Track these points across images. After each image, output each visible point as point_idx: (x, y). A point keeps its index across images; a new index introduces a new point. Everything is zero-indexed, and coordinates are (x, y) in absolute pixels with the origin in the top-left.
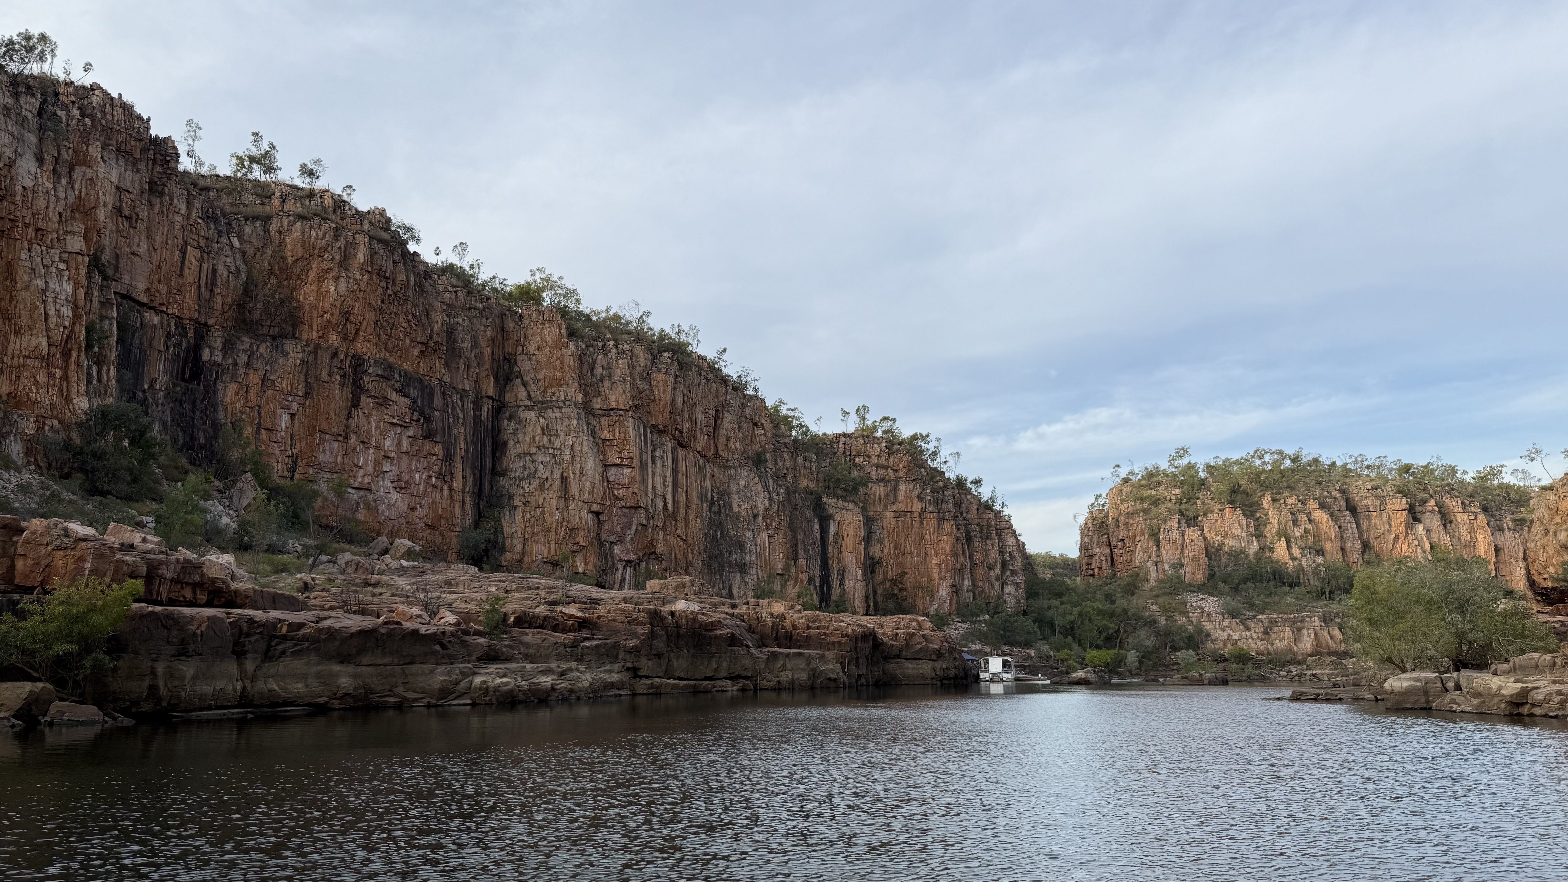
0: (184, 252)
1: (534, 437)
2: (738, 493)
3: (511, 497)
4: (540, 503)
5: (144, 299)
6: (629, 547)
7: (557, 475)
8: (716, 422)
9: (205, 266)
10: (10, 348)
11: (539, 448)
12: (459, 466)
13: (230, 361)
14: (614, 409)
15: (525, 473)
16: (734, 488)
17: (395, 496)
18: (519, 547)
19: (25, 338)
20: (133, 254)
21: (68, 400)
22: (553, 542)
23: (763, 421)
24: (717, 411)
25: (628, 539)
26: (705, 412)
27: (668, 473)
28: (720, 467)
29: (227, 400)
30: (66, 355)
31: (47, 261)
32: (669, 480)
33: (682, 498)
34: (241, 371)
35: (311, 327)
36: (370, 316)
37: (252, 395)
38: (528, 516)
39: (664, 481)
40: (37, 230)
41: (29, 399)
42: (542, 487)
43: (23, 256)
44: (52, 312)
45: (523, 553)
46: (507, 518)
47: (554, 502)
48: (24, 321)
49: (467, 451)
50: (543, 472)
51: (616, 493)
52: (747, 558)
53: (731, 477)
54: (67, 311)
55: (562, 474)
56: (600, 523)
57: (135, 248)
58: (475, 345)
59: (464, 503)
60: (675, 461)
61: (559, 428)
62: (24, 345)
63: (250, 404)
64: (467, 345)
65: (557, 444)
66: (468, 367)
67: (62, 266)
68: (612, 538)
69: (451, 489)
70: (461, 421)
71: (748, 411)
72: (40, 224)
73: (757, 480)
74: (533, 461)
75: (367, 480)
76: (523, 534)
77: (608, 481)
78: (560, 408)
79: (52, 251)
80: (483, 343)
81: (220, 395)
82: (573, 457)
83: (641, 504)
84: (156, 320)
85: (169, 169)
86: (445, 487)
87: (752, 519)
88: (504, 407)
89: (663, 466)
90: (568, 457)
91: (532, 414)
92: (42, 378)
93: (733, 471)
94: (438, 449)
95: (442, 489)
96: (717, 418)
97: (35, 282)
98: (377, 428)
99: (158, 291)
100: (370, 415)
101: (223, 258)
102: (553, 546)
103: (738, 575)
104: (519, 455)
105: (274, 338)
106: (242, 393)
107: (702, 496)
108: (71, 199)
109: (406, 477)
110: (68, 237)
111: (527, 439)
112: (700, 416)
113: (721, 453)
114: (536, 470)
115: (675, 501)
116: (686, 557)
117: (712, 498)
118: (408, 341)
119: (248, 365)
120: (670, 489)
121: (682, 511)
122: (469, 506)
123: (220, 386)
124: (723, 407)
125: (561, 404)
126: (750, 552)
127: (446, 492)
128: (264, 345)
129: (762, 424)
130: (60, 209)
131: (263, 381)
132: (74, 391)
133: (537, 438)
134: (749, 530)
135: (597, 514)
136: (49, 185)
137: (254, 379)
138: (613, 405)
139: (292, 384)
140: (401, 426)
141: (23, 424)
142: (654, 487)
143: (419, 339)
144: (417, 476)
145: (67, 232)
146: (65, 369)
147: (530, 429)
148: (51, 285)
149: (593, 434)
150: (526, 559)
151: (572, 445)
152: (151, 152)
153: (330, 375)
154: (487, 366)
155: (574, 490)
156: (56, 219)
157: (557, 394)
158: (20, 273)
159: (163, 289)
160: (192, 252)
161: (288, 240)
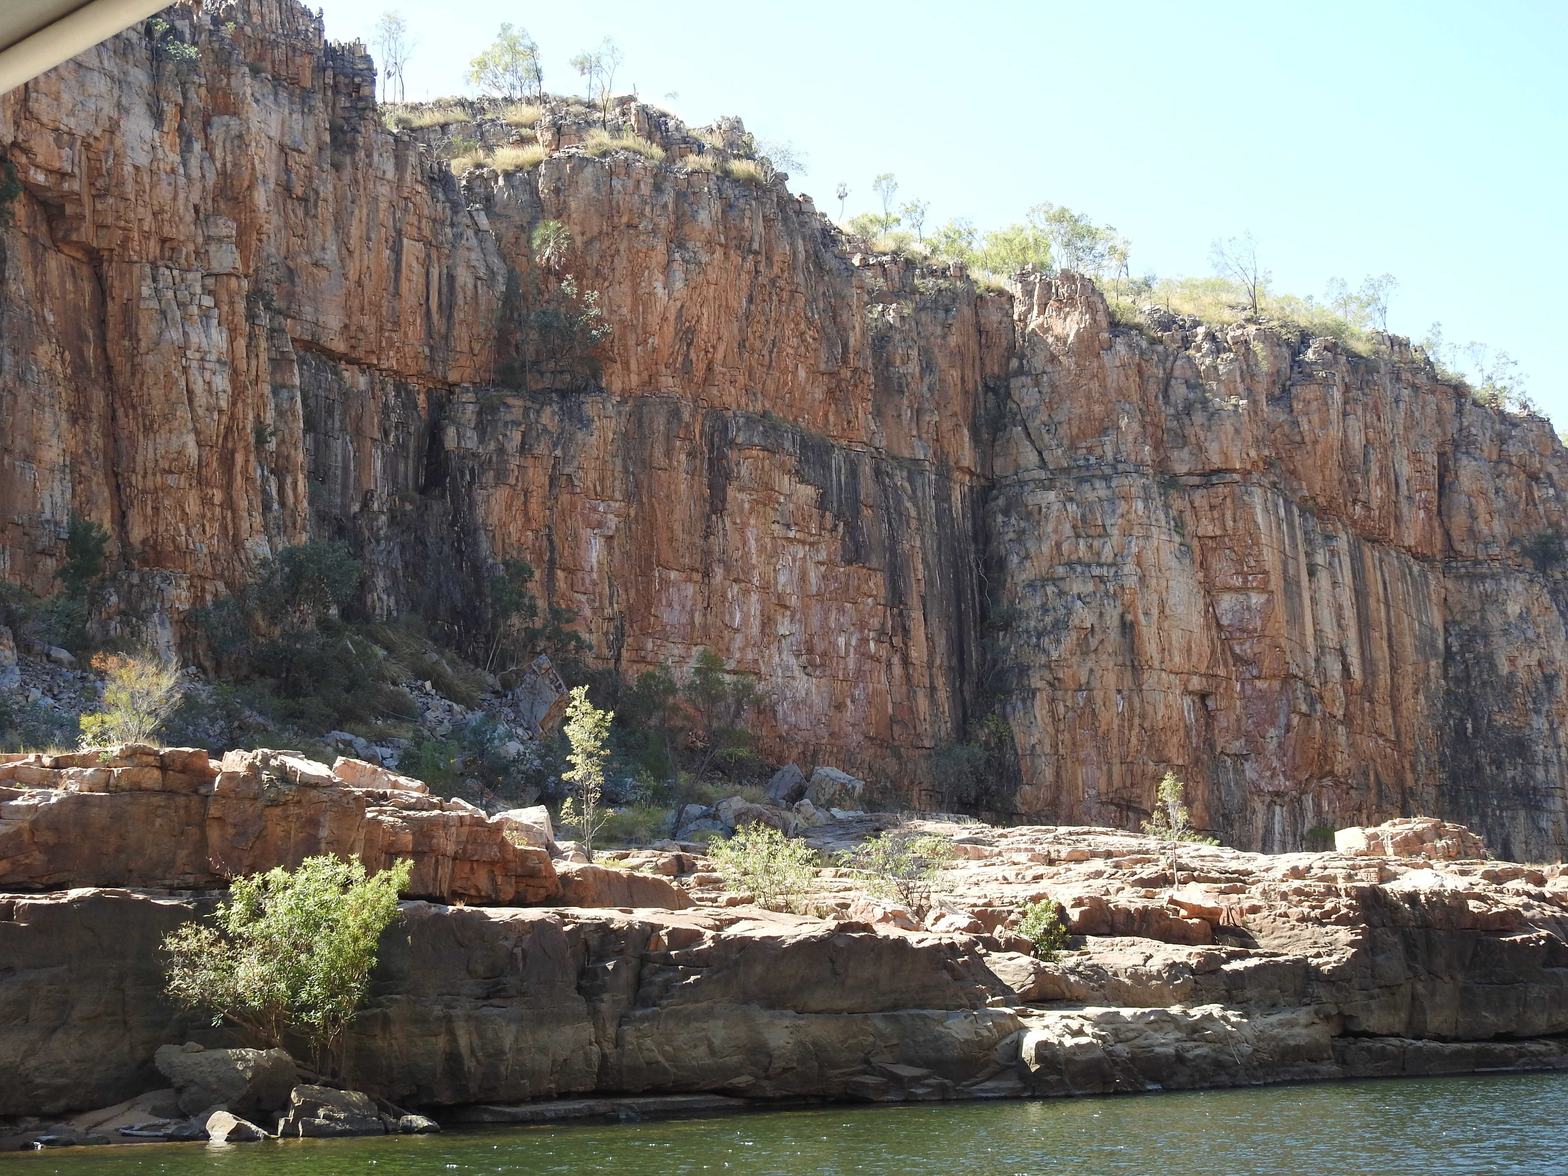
0: (397, 251)
1: (1058, 545)
2: (1505, 632)
3: (1023, 670)
4: (1083, 680)
5: (340, 346)
6: (1276, 763)
7: (1112, 618)
8: (1441, 478)
9: (435, 272)
10: (139, 459)
11: (1070, 565)
12: (917, 615)
13: (492, 446)
14: (1219, 471)
15: (1048, 619)
16: (1495, 621)
17: (802, 684)
18: (1048, 774)
19: (162, 438)
20: (316, 264)
21: (237, 543)
22: (1116, 761)
23: (1551, 469)
24: (1441, 455)
25: (1272, 746)
26: (1415, 457)
27: (1346, 597)
28: (1459, 578)
29: (493, 520)
30: (227, 462)
31: (183, 295)
32: (1350, 614)
33: (1381, 652)
34: (514, 462)
35: (626, 366)
36: (730, 331)
37: (534, 505)
38: (1061, 709)
39: (1340, 617)
40: (163, 241)
41: (177, 548)
42: (1084, 649)
43: (146, 291)
44: (199, 387)
45: (1057, 784)
46: (1020, 714)
47: (1111, 679)
48: (157, 409)
49: (930, 583)
50: (1084, 616)
51: (1237, 649)
52: (1540, 774)
53: (1486, 599)
54: (221, 382)
55: (1122, 616)
56: (1209, 716)
57: (318, 254)
58: (927, 367)
59: (933, 689)
60: (1358, 573)
61: (1108, 522)
62: (161, 450)
63: (534, 525)
64: (913, 368)
65: (1107, 554)
66: (918, 413)
67: (208, 301)
68: (1237, 746)
69: (906, 662)
70: (914, 524)
71: (1514, 449)
72: (168, 231)
73: (1546, 598)
74: (1061, 593)
75: (750, 655)
76: (1055, 746)
77: (1219, 626)
78: (1107, 478)
79: (190, 276)
80: (941, 360)
81: (480, 511)
82: (1142, 579)
83: (1294, 670)
84: (362, 381)
85: (360, 99)
86: (896, 660)
87: (1541, 686)
88: (993, 486)
89: (1335, 584)
90: (1132, 582)
91: (1052, 495)
92: (193, 506)
93: (1489, 585)
94: (877, 584)
95: (889, 665)
96: (1443, 470)
97: (167, 335)
98: (762, 549)
99: (361, 329)
100: (745, 525)
101: (462, 253)
102: (1117, 769)
103: (1522, 815)
104: (1031, 585)
105: (563, 395)
106: (518, 503)
107: (1425, 646)
108: (211, 178)
109: (820, 645)
110: (213, 248)
111: (1045, 549)
112: (1406, 469)
113: (1458, 546)
114: (1069, 612)
115: (1367, 662)
116: (1401, 782)
117: (1448, 647)
118: (802, 373)
119: (524, 449)
120: (1352, 634)
121: (1384, 679)
122: (942, 695)
123: (480, 495)
124: (1456, 446)
125: (1108, 471)
126: (1547, 761)
127: (897, 670)
128: (548, 410)
129: (1549, 476)
130: (195, 198)
131: (552, 480)
132: (245, 525)
133: (1065, 547)
134: (1538, 712)
135: (1203, 696)
136: (174, 158)
137: (538, 477)
138: (1216, 461)
139: (602, 480)
140: (803, 542)
141: (172, 592)
142: (1318, 633)
143: (822, 367)
144: (841, 641)
145: (208, 239)
146: (228, 488)
147: (1050, 528)
148: (194, 339)
149: (1179, 526)
150: (1064, 798)
151: (1139, 556)
152: (329, 73)
153: (668, 453)
154: (956, 406)
155: (1151, 648)
156: (190, 216)
157: (1098, 451)
158: (144, 320)
159: (369, 322)
160: (411, 249)
161: (573, 205)
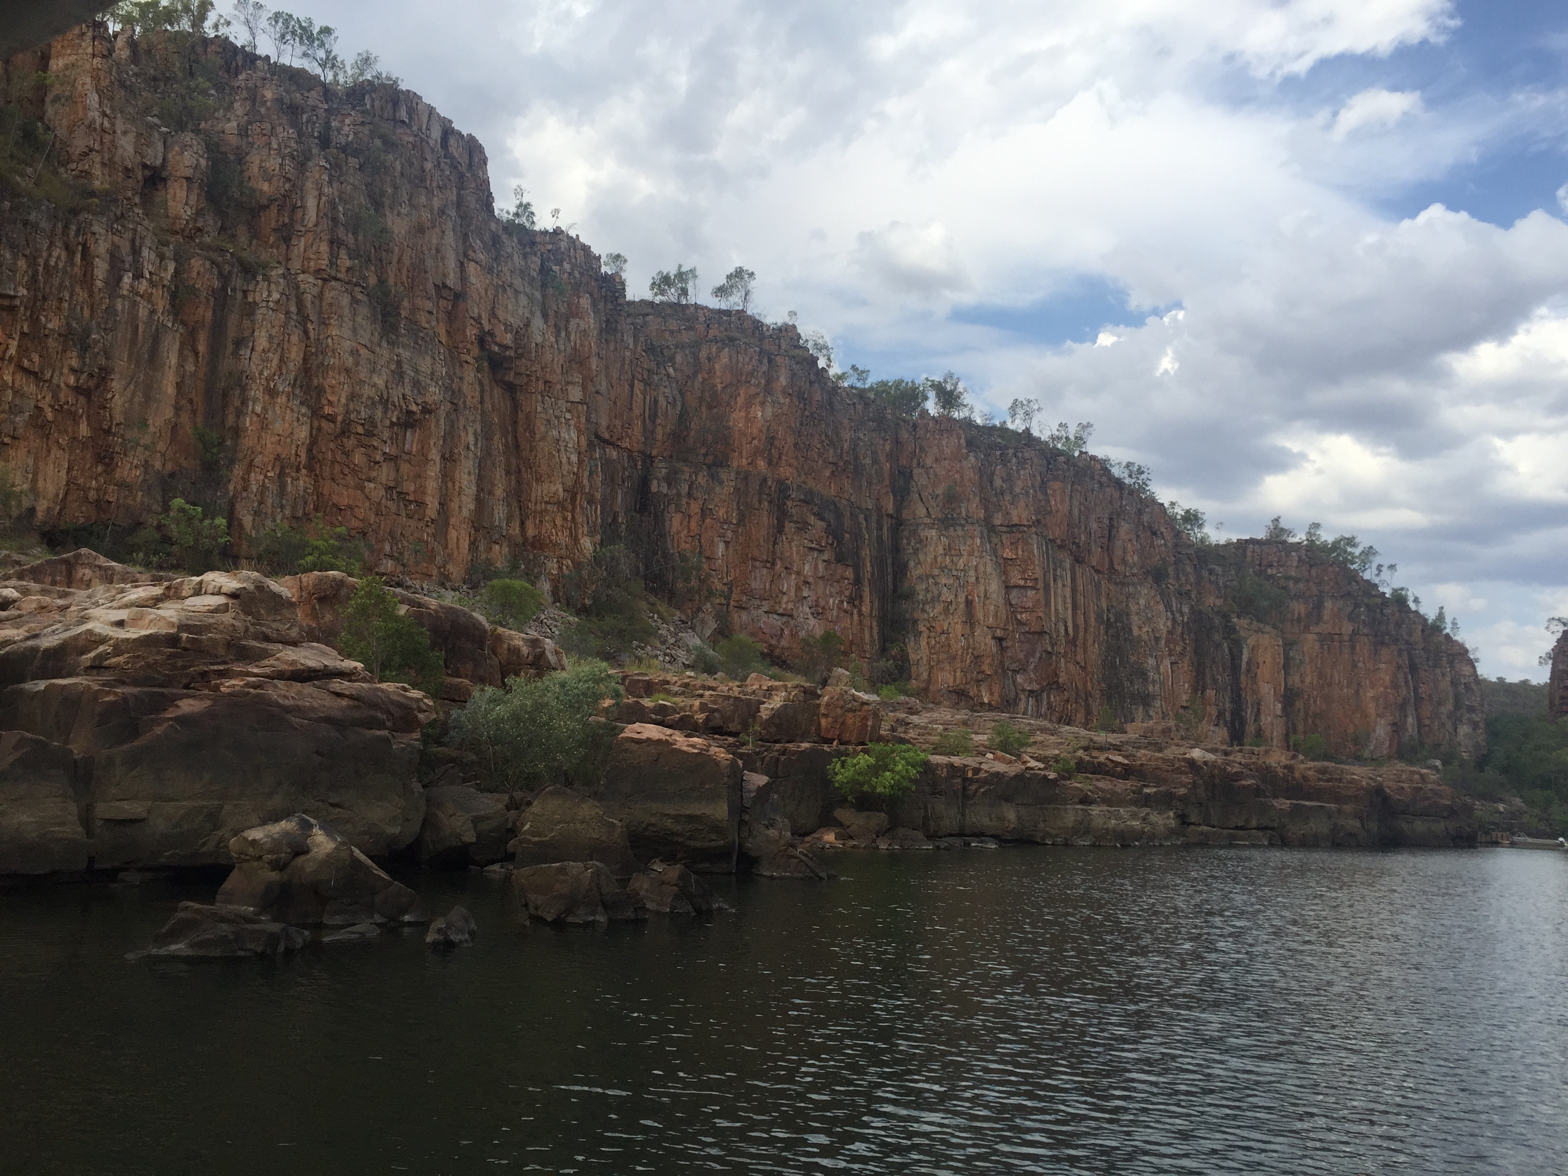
0: (632, 387)
1: (935, 558)
2: (1138, 614)
3: (915, 622)
4: (945, 628)
5: (606, 436)
6: (1032, 676)
7: (962, 599)
8: (1110, 531)
9: (648, 398)
10: (533, 495)
11: (942, 569)
12: (867, 590)
13: (675, 491)
14: (1016, 525)
15: (929, 596)
16: (1133, 608)
17: (812, 622)
18: (925, 675)
19: (546, 485)
20: (597, 392)
21: (576, 541)
22: (959, 670)
23: (1162, 529)
24: (1111, 519)
25: (1032, 667)
26: (1099, 520)
27: (1068, 593)
28: (1116, 584)
29: (674, 530)
30: (573, 499)
31: (557, 413)
32: (1069, 600)
33: (1081, 621)
34: (684, 501)
35: (741, 454)
36: (790, 440)
37: (693, 525)
38: (933, 642)
39: (1065, 602)
40: (546, 382)
41: (551, 541)
42: (946, 611)
43: (539, 409)
44: (564, 460)
45: (929, 681)
46: (912, 643)
47: (959, 628)
48: (544, 469)
49: (873, 574)
50: (947, 596)
51: (1019, 617)
52: (1151, 688)
53: (1129, 596)
54: (574, 458)
55: (967, 598)
56: (1003, 649)
57: (598, 387)
58: (875, 462)
59: (871, 628)
60: (1073, 580)
61: (962, 548)
62: (545, 492)
63: (692, 534)
64: (868, 461)
65: (961, 564)
66: (870, 483)
67: (568, 416)
68: (1014, 666)
69: (860, 614)
70: (867, 542)
71: (1146, 518)
72: (549, 377)
73: (1158, 598)
74: (936, 584)
75: (790, 606)
76: (929, 661)
77: (1011, 604)
78: (963, 526)
79: (560, 402)
80: (882, 458)
81: (667, 524)
82: (977, 578)
83: (1045, 629)
84: (615, 454)
85: (619, 305)
86: (855, 612)
87: (1153, 643)
88: (901, 524)
89: (1064, 585)
90: (972, 580)
91: (934, 532)
92: (559, 522)
93: (1131, 589)
94: (849, 573)
95: (852, 614)
96: (1111, 527)
97: (550, 433)
98: (798, 552)
99: (615, 426)
100: (793, 540)
101: (662, 389)
102: (958, 674)
103: (1141, 707)
104: (920, 578)
105: (709, 467)
106: (685, 523)
107: (1099, 616)
108: (569, 350)
109: (822, 603)
110: (570, 387)
111: (929, 560)
112: (1094, 526)
113: (1117, 567)
114: (940, 595)
115: (1076, 626)
116: (1085, 687)
117: (1108, 619)
118: (821, 462)
119: (689, 495)
120: (1070, 611)
121: (1081, 634)
122: (875, 631)
123: (667, 516)
124: (1118, 515)
125: (963, 522)
126: (1154, 681)
127: (856, 617)
128: (701, 474)
129: (1162, 533)
130: (561, 362)
131: (702, 510)
132: (580, 531)
133: (939, 559)
134: (1151, 656)
135: (1000, 640)
136: (553, 339)
137: (695, 508)
138: (1015, 520)
139: (727, 512)
140: (817, 550)
141: (549, 564)
142: (1056, 610)
143: (831, 460)
144: (831, 601)
145: (568, 383)
146: (573, 512)
147: (932, 549)
148: (562, 435)
149: (995, 552)
150: (932, 688)
151: (976, 566)
152: (604, 290)
153: (760, 502)
154: (887, 482)
155: (979, 615)
156: (559, 371)
157: (958, 511)
158: (538, 424)
159: (618, 423)
160: (638, 386)
161: (717, 367)
